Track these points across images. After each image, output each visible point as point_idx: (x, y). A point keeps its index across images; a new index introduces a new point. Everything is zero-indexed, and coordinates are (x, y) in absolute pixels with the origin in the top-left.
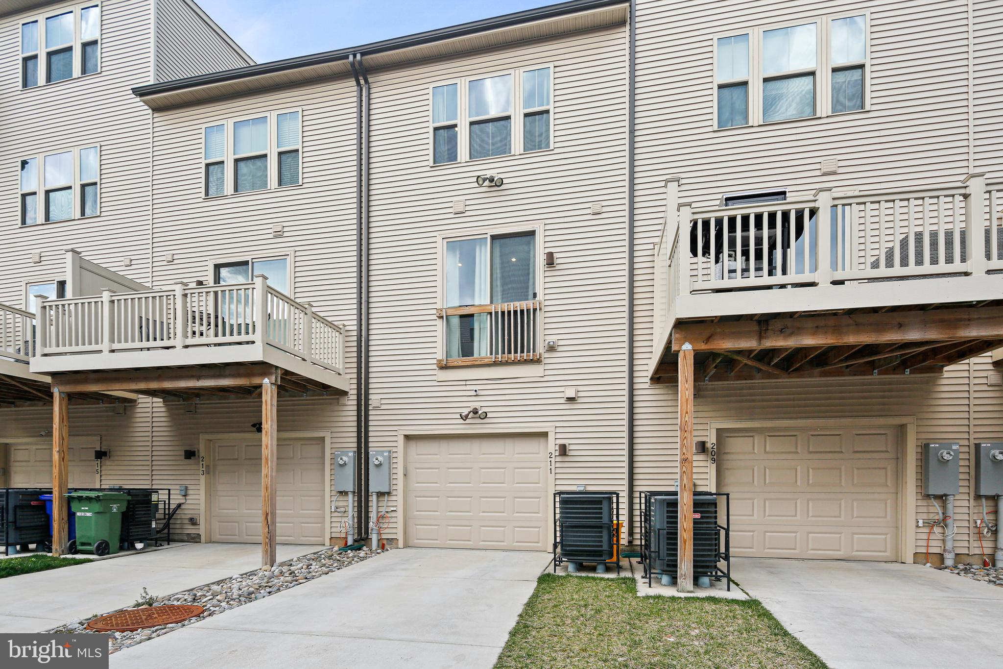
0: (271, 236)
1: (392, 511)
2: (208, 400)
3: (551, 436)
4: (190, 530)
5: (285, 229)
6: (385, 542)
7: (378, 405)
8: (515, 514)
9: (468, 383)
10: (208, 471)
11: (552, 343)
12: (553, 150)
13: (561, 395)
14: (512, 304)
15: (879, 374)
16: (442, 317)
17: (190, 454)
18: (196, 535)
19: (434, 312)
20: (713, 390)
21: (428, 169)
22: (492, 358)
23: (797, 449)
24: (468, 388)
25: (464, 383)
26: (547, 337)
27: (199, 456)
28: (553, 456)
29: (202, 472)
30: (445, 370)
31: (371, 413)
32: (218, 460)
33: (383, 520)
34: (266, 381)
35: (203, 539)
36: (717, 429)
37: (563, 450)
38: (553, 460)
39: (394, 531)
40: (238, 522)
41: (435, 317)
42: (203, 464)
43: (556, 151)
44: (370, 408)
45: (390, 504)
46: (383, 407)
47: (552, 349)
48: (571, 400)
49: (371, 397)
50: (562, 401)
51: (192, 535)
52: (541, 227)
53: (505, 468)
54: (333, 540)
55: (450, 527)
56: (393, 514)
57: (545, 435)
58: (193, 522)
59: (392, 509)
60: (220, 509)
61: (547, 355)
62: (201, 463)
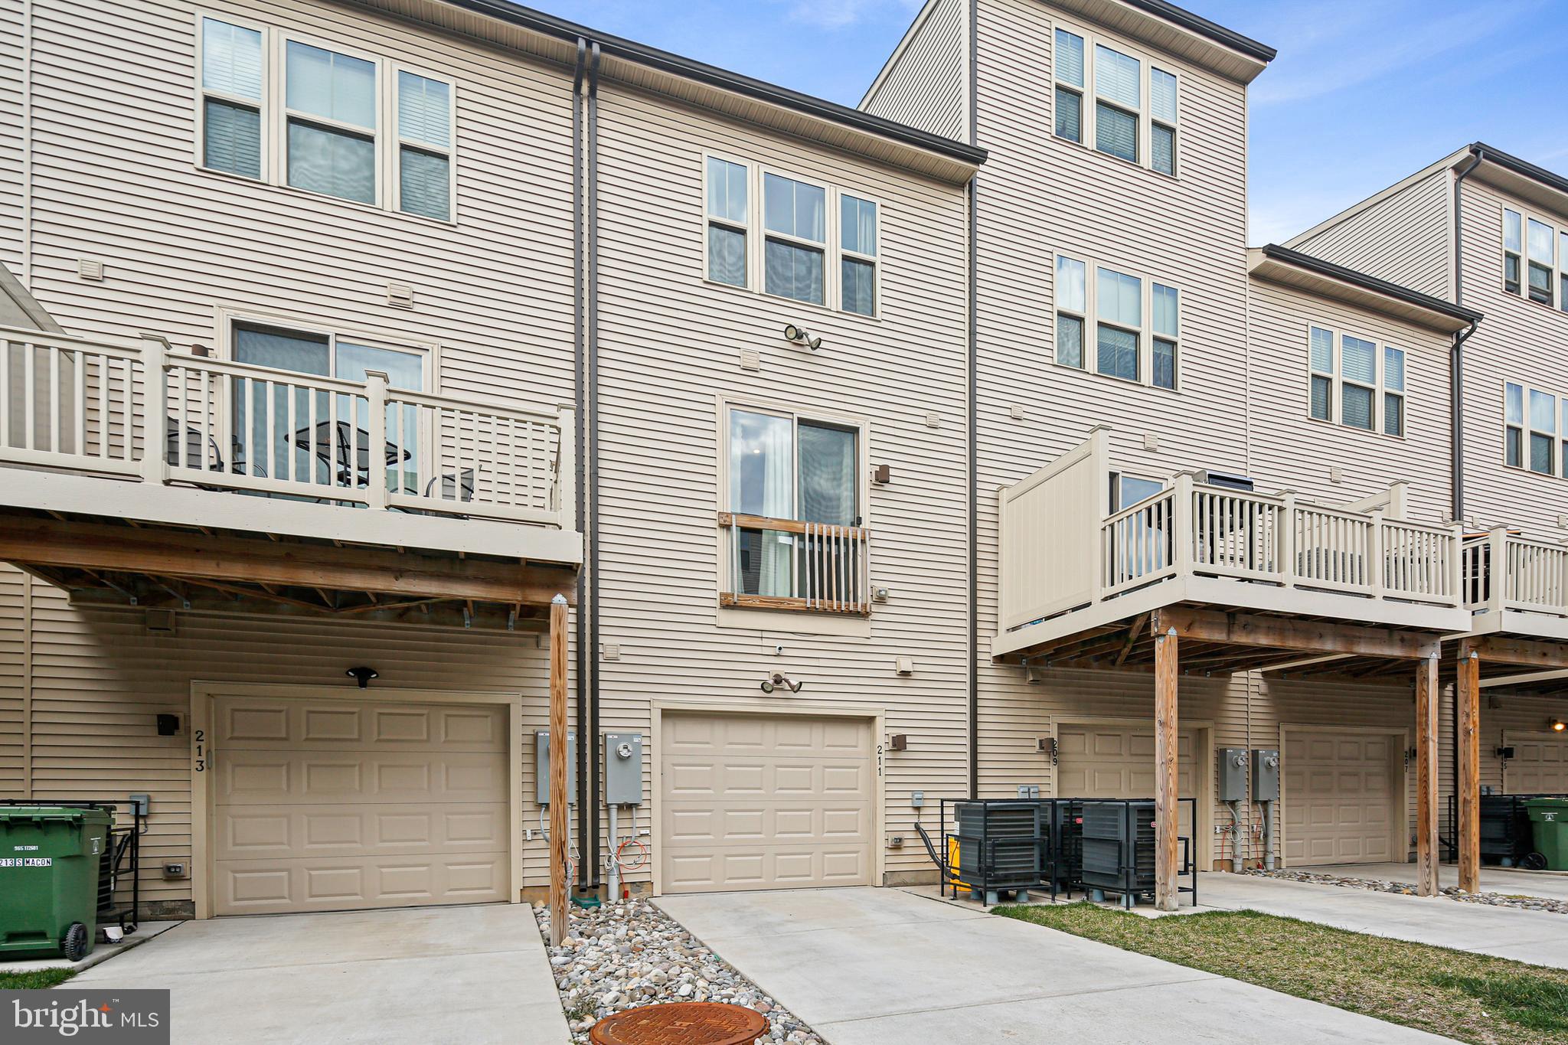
0: (384, 302)
1: (642, 835)
2: (214, 608)
3: (880, 723)
4: (169, 893)
5: (418, 298)
6: (628, 888)
7: (615, 656)
8: (826, 835)
9: (765, 634)
10: (212, 763)
11: (883, 593)
12: (880, 321)
13: (892, 666)
14: (833, 527)
15: (1189, 674)
16: (727, 527)
17: (168, 725)
18: (180, 903)
19: (714, 515)
20: (1055, 676)
21: (699, 283)
22: (806, 603)
23: (1121, 750)
24: (765, 642)
25: (758, 634)
26: (875, 583)
27: (188, 730)
28: (883, 751)
29: (197, 765)
30: (729, 610)
31: (601, 667)
32: (231, 738)
33: (625, 851)
34: (559, 599)
35: (201, 910)
36: (1058, 724)
37: (899, 743)
38: (883, 756)
39: (646, 868)
40: (288, 870)
41: (715, 524)
42: (199, 747)
43: (883, 324)
44: (601, 659)
45: (639, 823)
46: (623, 659)
47: (881, 600)
48: (905, 674)
49: (601, 640)
50: (893, 675)
51: (164, 904)
52: (867, 423)
53: (811, 767)
54: (527, 893)
55: (729, 858)
56: (644, 841)
57: (870, 720)
58: (173, 874)
59: (643, 832)
60: (235, 844)
61: (874, 608)
62: (194, 745)
